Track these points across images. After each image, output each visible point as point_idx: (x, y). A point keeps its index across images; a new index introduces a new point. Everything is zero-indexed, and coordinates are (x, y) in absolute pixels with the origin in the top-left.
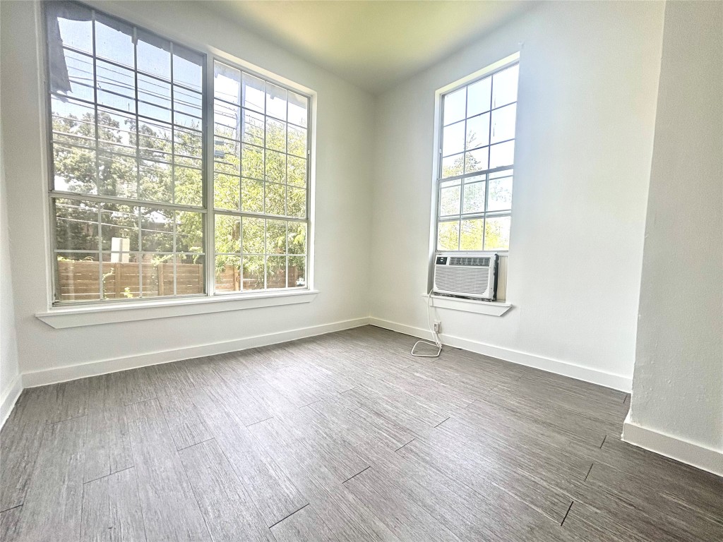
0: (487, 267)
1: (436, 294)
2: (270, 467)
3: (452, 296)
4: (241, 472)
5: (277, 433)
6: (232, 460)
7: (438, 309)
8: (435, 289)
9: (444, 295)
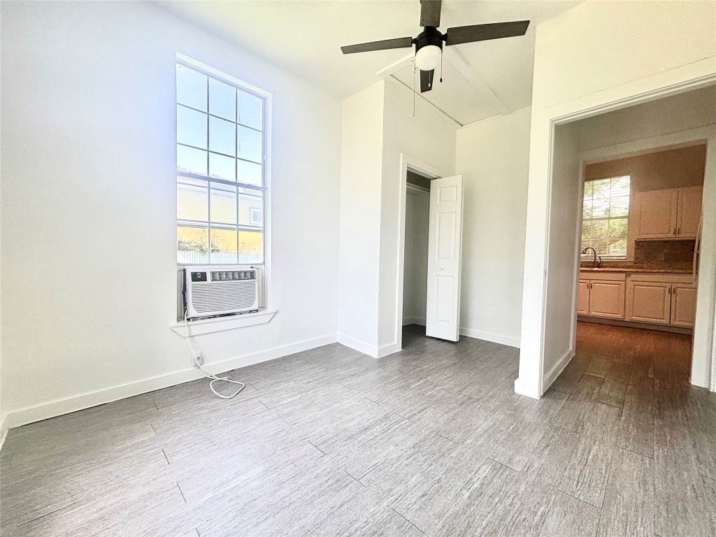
0: (253, 280)
1: (194, 319)
2: (472, 488)
3: (215, 316)
4: (490, 508)
5: (423, 496)
6: (484, 523)
7: (195, 338)
8: (192, 312)
9: (204, 318)
